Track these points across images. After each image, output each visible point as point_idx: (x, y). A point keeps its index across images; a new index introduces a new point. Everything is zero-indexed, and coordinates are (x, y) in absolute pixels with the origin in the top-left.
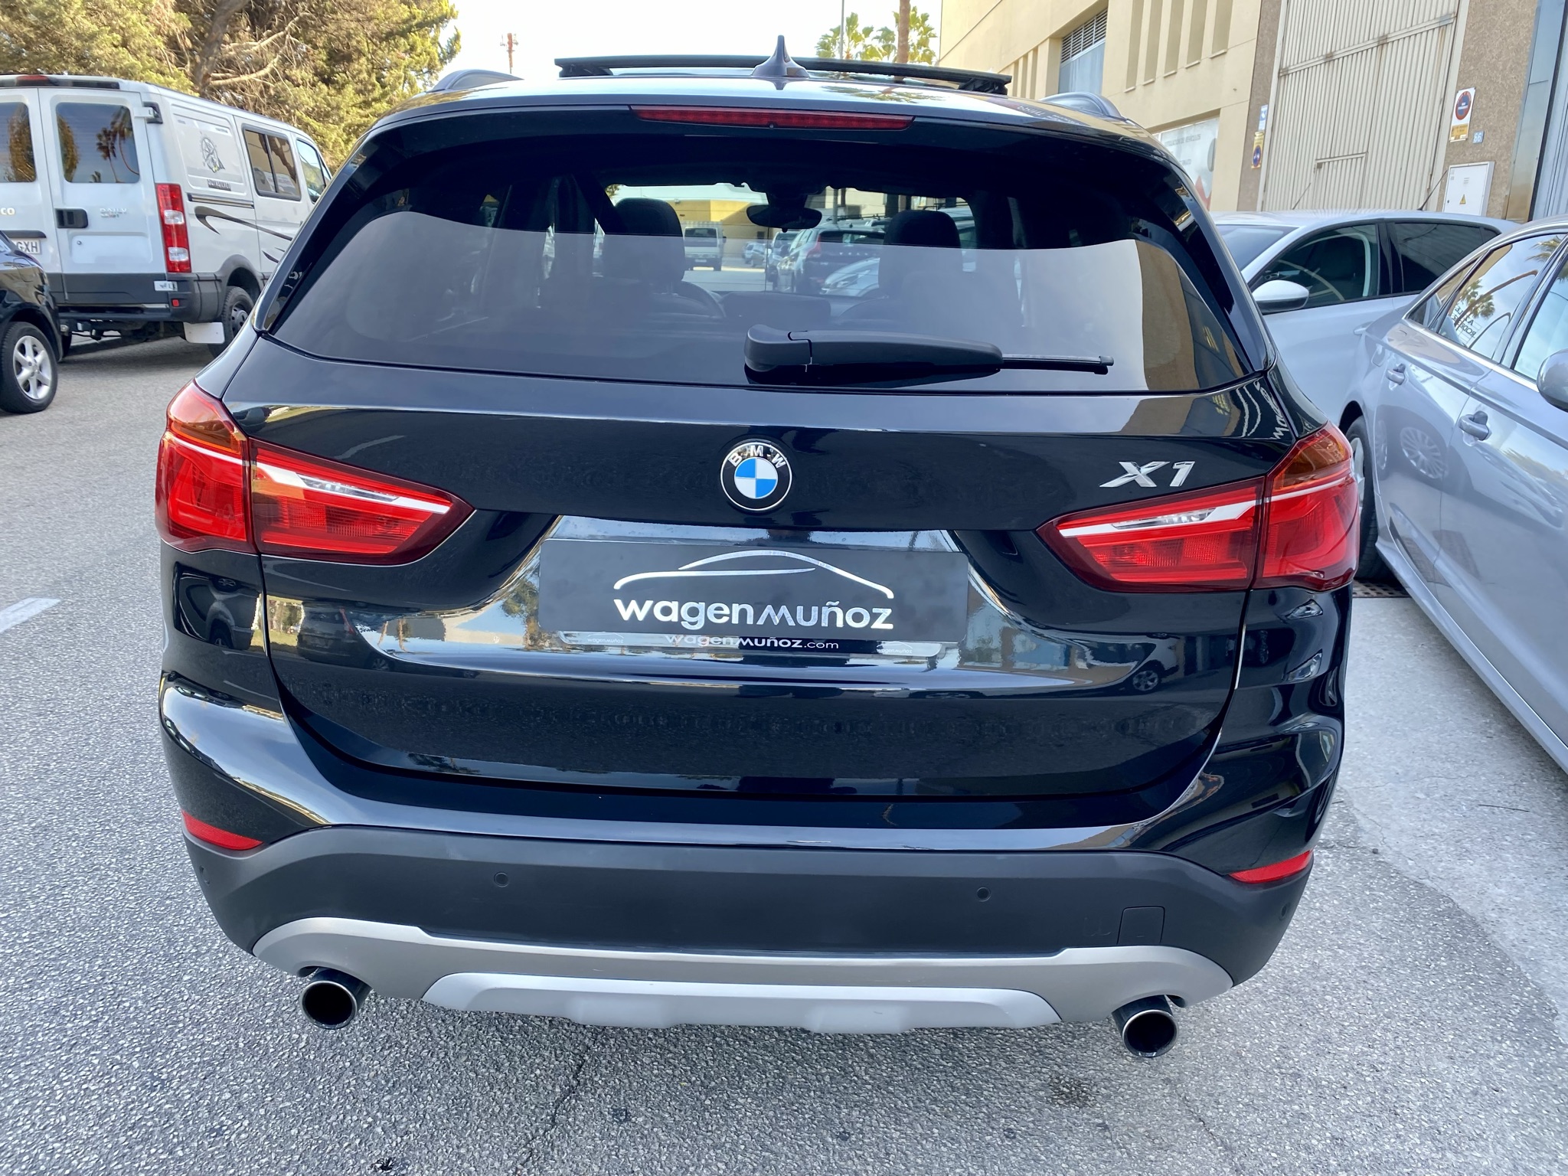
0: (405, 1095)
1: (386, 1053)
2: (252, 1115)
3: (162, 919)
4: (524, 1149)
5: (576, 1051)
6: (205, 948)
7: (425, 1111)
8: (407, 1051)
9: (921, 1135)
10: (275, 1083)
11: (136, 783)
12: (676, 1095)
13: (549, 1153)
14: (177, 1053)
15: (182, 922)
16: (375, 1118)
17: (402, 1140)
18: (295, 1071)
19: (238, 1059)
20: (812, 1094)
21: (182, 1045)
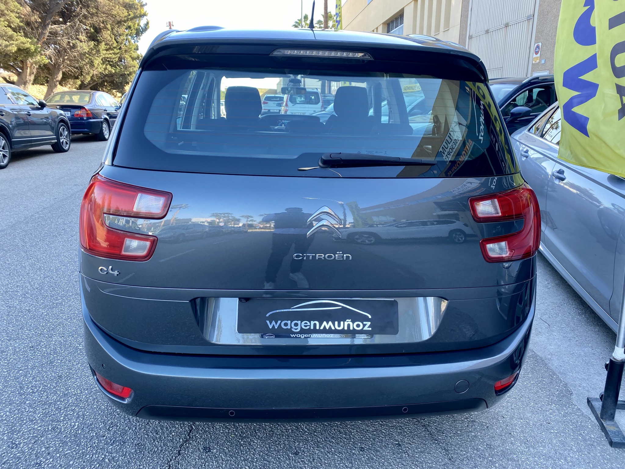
0: (118, 445)
1: (111, 429)
2: (54, 457)
3: (18, 379)
4: (167, 465)
5: (189, 425)
6: (36, 390)
7: (126, 452)
8: (119, 428)
9: (327, 451)
10: (65, 443)
11: (9, 323)
12: (229, 440)
13: (177, 466)
14: (23, 433)
15: (26, 380)
16: (105, 456)
17: (116, 464)
18: (72, 438)
19: (49, 434)
20: (284, 437)
21: (25, 430)
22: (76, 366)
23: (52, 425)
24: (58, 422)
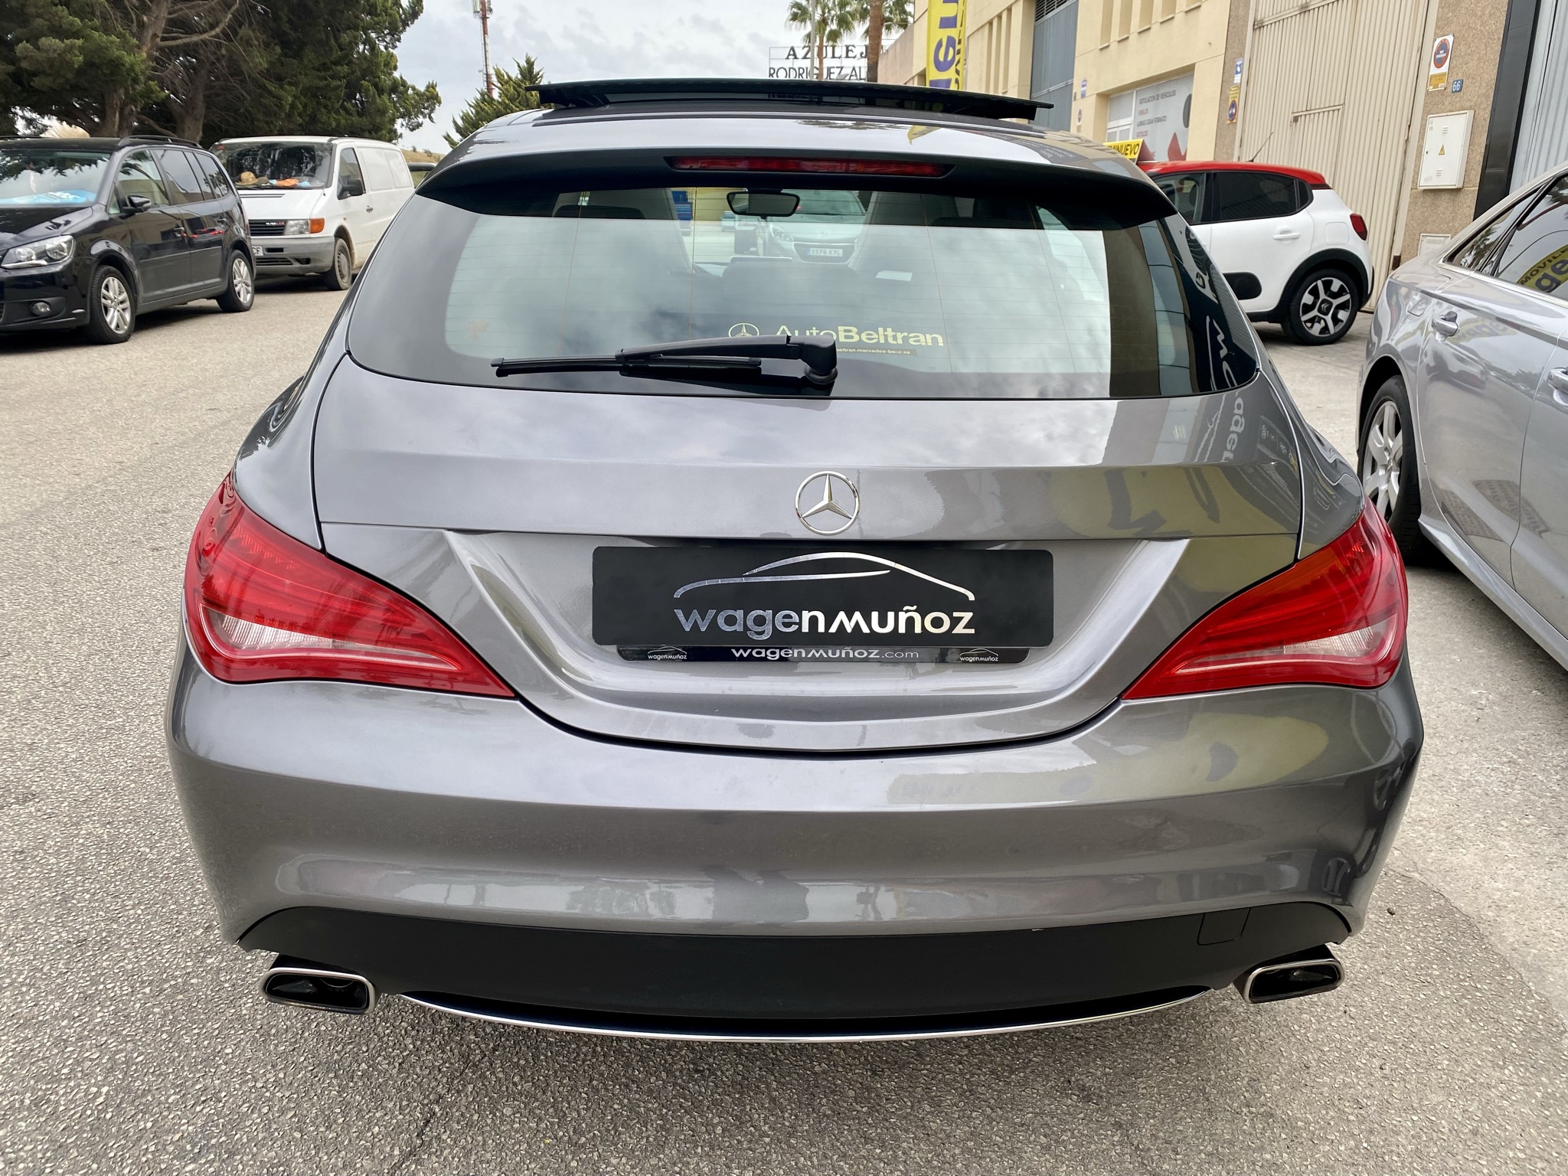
5: (426, 1102)
8: (224, 1106)
10: (61, 1149)
12: (537, 1156)
22: (131, 912)
23: (33, 1090)
24: (53, 1082)
